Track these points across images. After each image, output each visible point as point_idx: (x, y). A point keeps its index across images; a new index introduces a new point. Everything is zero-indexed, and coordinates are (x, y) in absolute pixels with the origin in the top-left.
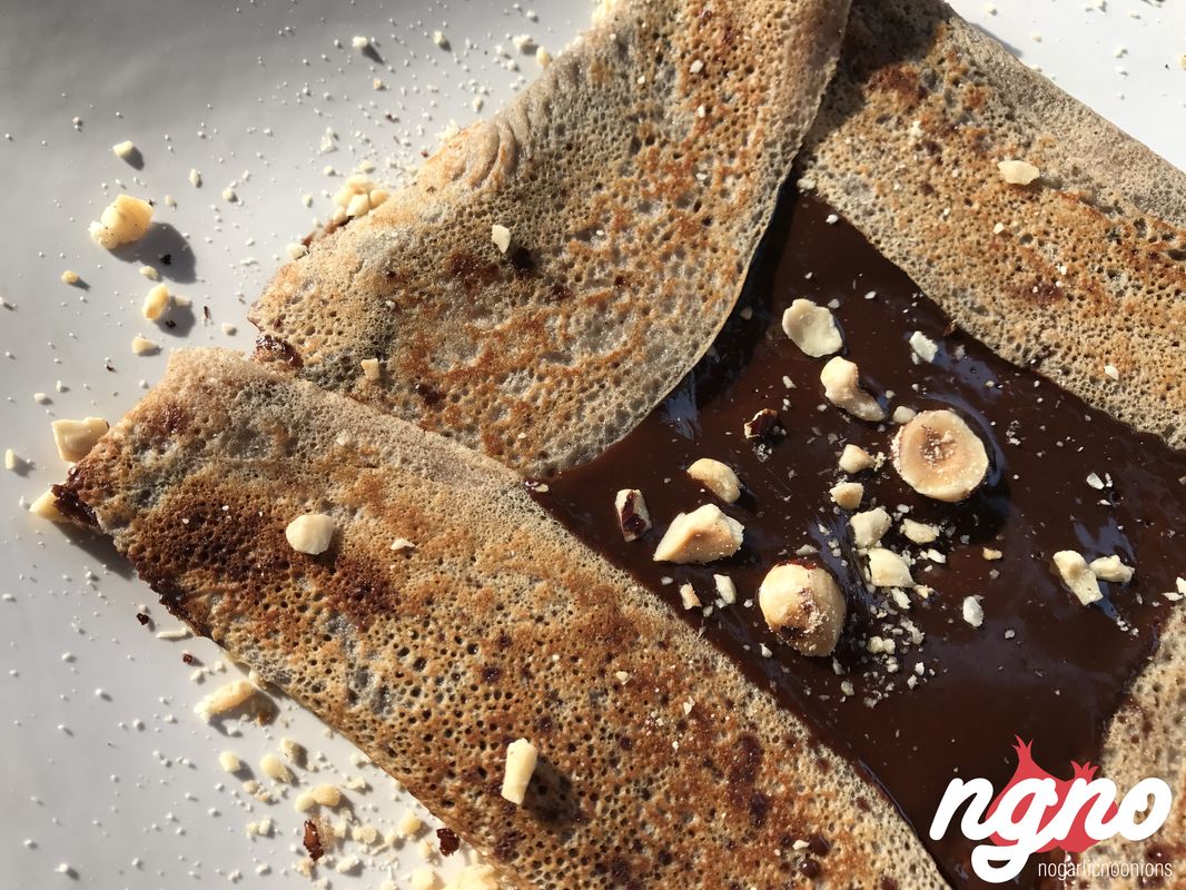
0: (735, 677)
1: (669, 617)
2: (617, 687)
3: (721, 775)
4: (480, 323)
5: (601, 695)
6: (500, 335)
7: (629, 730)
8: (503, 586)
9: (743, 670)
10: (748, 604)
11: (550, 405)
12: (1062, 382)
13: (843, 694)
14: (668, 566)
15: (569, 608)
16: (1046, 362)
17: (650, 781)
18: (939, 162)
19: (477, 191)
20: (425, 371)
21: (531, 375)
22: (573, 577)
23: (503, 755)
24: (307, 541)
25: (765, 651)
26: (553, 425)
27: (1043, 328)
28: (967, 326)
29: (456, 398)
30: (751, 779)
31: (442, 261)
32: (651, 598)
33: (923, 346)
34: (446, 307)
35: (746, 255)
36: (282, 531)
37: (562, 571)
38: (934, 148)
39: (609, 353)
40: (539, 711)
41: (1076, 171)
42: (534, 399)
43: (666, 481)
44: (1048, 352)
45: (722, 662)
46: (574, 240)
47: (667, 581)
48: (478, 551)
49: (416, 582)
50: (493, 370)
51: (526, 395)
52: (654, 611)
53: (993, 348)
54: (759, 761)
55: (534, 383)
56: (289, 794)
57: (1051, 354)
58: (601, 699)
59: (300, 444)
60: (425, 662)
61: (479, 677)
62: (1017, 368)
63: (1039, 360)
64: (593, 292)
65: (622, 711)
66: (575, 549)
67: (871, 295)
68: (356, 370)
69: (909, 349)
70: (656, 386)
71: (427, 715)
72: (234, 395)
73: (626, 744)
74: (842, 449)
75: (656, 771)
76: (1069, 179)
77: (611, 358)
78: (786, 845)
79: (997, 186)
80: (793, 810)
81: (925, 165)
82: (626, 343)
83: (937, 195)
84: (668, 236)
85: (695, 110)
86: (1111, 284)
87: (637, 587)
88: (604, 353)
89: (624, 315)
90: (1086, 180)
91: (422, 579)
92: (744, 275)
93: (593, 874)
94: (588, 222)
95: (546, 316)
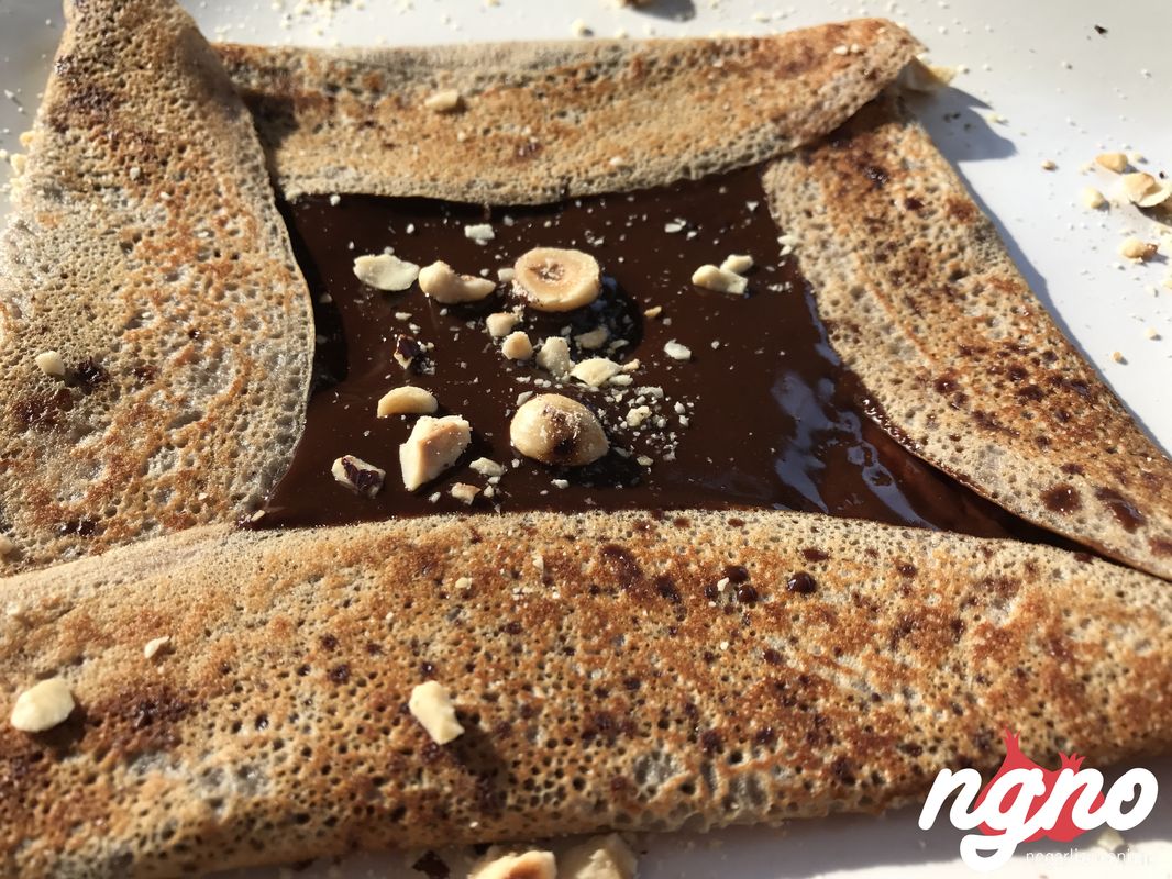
0: (556, 518)
1: (462, 520)
2: (467, 595)
3: (613, 591)
4: (85, 443)
5: (458, 612)
7: (506, 618)
9: (556, 510)
10: (515, 463)
11: (208, 461)
12: (594, 189)
13: (645, 467)
14: (425, 488)
15: (367, 575)
16: (571, 185)
17: (563, 639)
18: (381, 128)
20: (60, 512)
21: (171, 448)
22: (348, 552)
23: (412, 721)
24: (44, 713)
25: (560, 483)
26: (224, 472)
27: (548, 169)
28: (497, 200)
29: (111, 512)
32: (434, 519)
33: (479, 232)
34: (38, 453)
35: (287, 258)
36: (9, 729)
37: (335, 556)
38: (370, 124)
39: (230, 386)
40: (412, 665)
41: (480, 78)
42: (190, 463)
43: (366, 434)
44: (566, 179)
45: (535, 518)
46: (126, 332)
47: (435, 497)
48: (237, 599)
51: (178, 466)
52: (443, 525)
54: (632, 558)
55: (180, 452)
57: (570, 180)
58: (461, 616)
60: (266, 715)
61: (330, 684)
62: (556, 203)
63: (566, 188)
64: (175, 355)
65: (487, 609)
66: (333, 534)
67: (410, 228)
69: (471, 241)
70: (295, 384)
71: (307, 752)
73: (513, 629)
74: (485, 326)
75: (559, 628)
76: (481, 86)
77: (234, 389)
78: (713, 594)
79: (437, 118)
80: (693, 568)
81: (374, 137)
82: (238, 372)
83: (400, 146)
84: (209, 284)
85: (159, 201)
86: (568, 121)
87: (413, 521)
88: (225, 392)
89: (218, 354)
90: (491, 78)
91: (203, 660)
92: (298, 272)
93: (586, 746)
94: (128, 314)
95: (148, 398)
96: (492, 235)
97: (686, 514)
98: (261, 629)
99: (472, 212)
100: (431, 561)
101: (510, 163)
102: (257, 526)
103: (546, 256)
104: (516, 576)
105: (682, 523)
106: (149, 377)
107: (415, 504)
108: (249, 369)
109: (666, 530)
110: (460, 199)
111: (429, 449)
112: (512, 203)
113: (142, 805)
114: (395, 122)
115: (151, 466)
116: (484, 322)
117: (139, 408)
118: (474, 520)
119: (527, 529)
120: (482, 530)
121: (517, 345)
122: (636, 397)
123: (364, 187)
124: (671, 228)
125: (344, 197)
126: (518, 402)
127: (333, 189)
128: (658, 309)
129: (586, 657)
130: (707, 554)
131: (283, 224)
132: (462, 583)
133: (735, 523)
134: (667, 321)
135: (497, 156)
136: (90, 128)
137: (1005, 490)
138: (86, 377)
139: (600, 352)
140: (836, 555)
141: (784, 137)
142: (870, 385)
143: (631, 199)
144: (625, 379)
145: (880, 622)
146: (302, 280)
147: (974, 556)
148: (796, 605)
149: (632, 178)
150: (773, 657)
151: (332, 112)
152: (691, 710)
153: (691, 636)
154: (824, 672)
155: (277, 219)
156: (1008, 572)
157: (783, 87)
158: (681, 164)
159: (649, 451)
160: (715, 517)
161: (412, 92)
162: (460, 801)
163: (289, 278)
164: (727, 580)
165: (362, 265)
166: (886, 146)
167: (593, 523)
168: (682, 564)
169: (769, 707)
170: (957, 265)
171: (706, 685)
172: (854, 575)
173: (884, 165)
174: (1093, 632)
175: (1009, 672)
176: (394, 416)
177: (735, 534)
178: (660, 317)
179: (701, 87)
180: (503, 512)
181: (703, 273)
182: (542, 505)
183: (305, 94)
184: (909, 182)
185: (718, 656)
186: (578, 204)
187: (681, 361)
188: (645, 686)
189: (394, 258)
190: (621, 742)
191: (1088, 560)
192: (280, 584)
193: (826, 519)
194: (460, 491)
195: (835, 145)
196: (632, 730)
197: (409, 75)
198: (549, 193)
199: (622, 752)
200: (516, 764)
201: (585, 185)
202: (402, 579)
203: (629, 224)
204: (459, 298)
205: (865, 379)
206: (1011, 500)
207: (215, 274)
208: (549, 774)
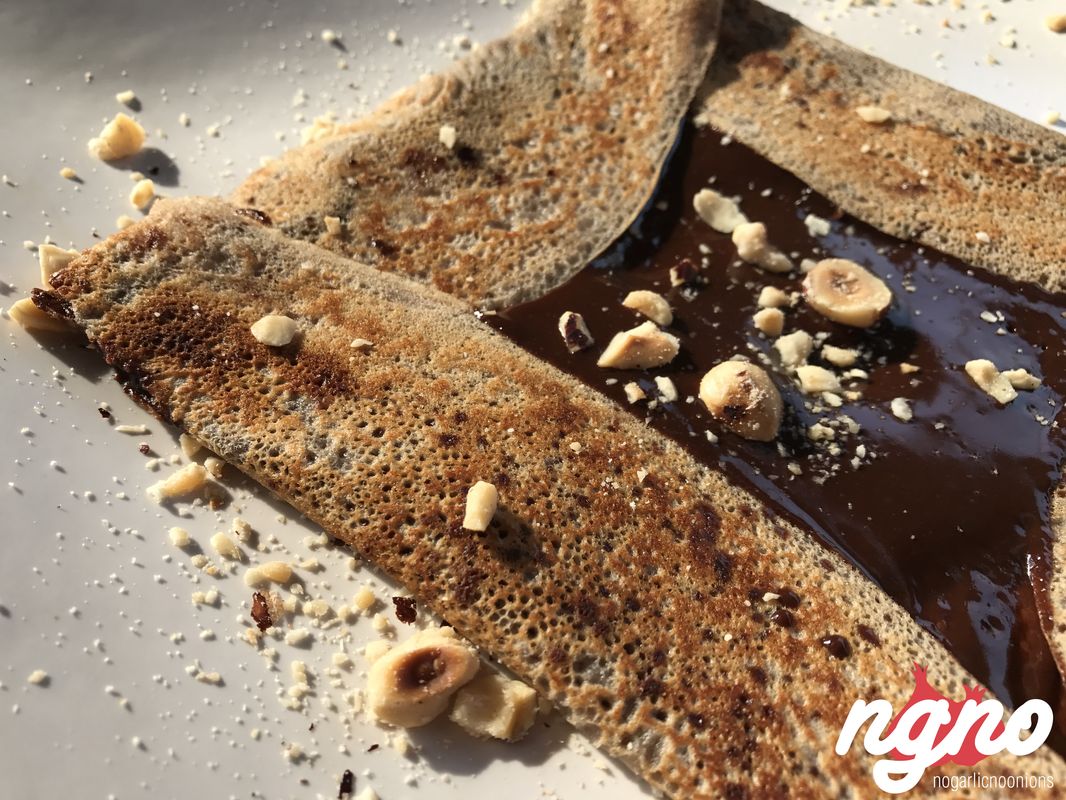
0: (685, 457)
1: (616, 409)
2: (571, 456)
3: (680, 536)
4: (430, 200)
5: (557, 462)
6: (449, 208)
7: (586, 491)
8: (458, 378)
9: (691, 452)
10: (690, 400)
11: (493, 259)
12: (943, 248)
13: (790, 473)
14: (611, 371)
15: (521, 396)
16: (925, 234)
17: (611, 536)
18: (808, 110)
19: (427, 108)
20: (382, 231)
21: (476, 236)
22: (523, 374)
23: (463, 500)
24: (270, 334)
25: (710, 436)
26: (497, 273)
27: (916, 211)
28: (852, 211)
29: (409, 252)
30: (712, 539)
31: (396, 155)
32: (598, 394)
33: (816, 225)
34: (399, 187)
35: (658, 161)
36: (247, 330)
37: (513, 370)
38: (803, 103)
39: (545, 222)
40: (496, 470)
41: (919, 113)
42: (480, 254)
43: (604, 309)
44: (925, 227)
45: (670, 446)
46: (510, 147)
47: (611, 381)
48: (432, 353)
49: (374, 373)
50: (441, 233)
51: (472, 251)
52: (600, 403)
53: (877, 226)
54: (718, 526)
55: (480, 242)
56: (237, 571)
57: (928, 229)
58: (556, 466)
59: (267, 267)
60: (383, 432)
61: (437, 441)
62: (900, 241)
63: (919, 234)
64: (528, 180)
65: (577, 475)
66: (524, 357)
67: (767, 193)
68: (319, 228)
69: (805, 228)
70: (589, 248)
71: (386, 469)
72: (210, 226)
73: (583, 502)
74: (760, 292)
75: (616, 528)
76: (915, 119)
77: (546, 226)
78: (756, 596)
79: (859, 125)
80: (759, 568)
81: (798, 113)
82: (558, 217)
83: (810, 130)
85: (604, 75)
86: (968, 183)
87: (582, 386)
88: (540, 222)
89: (556, 196)
90: (929, 117)
91: (380, 372)
92: (656, 175)
93: (560, 613)
95: (489, 196)
96: (825, 232)
97: (793, 529)
98: (429, 380)
99: (822, 205)
100: (569, 418)
101: (888, 189)
102: (485, 319)
103: (853, 270)
104: (618, 471)
105: (781, 533)
106: (500, 183)
107: (594, 377)
108: (567, 219)
109: (763, 527)
110: (823, 192)
112: (863, 219)
113: (279, 424)
114: (822, 111)
115: (456, 240)
116: (761, 289)
117: (480, 198)
118: (623, 414)
119: (657, 449)
120: (624, 425)
121: (769, 319)
122: (833, 419)
123: (756, 144)
124: (988, 316)
125: (734, 142)
126: (731, 358)
127: (731, 132)
128: (914, 369)
129: (617, 560)
130: (781, 567)
131: (675, 137)
132: (575, 446)
133: (826, 564)
134: (914, 382)
135: (882, 178)
139: (838, 370)
140: (886, 649)
143: (971, 272)
144: (835, 401)
146: (654, 182)
148: (816, 657)
149: (985, 257)
150: (760, 676)
151: (779, 80)
152: (660, 657)
153: (711, 610)
154: (792, 718)
159: (805, 465)
160: (814, 549)
163: (647, 175)
164: (777, 596)
165: (704, 196)
167: (709, 481)
168: (753, 559)
169: (722, 704)
171: (688, 649)
172: (889, 671)
176: (633, 310)
177: (816, 572)
178: (912, 375)
180: (651, 424)
181: (979, 365)
185: (716, 640)
186: (920, 251)
187: (897, 418)
188: (643, 613)
189: (736, 206)
190: (588, 631)
192: (463, 362)
194: (633, 392)
196: (604, 632)
198: (900, 229)
199: (582, 638)
200: (503, 583)
204: (758, 261)
207: (599, 143)
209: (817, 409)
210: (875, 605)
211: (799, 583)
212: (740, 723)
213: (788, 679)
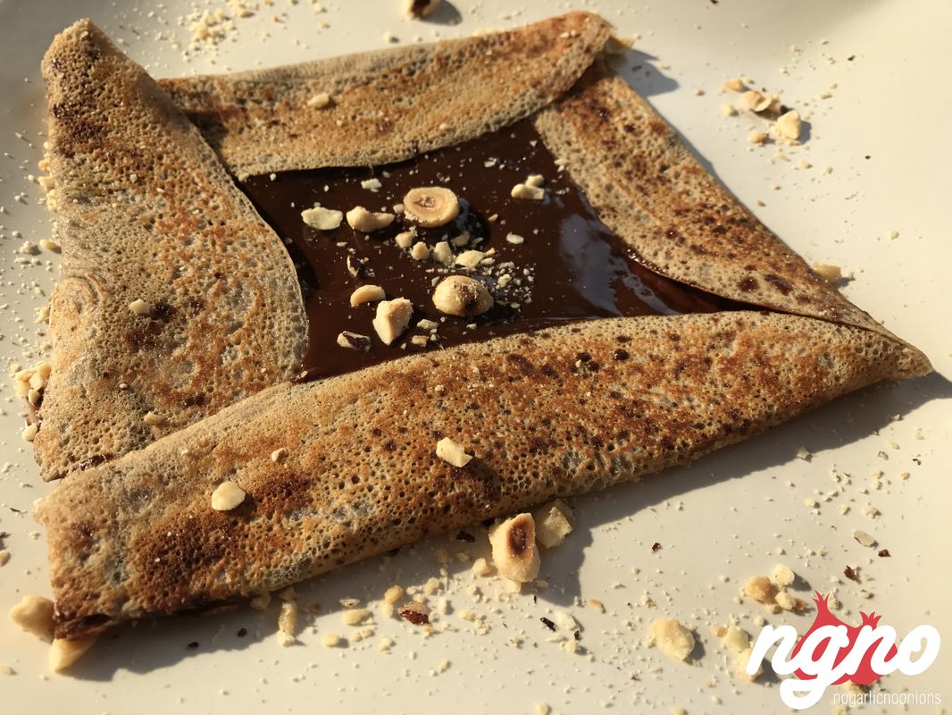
0: (476, 346)
1: (423, 356)
2: (442, 394)
3: (520, 378)
4: (177, 352)
6: (194, 347)
7: (468, 402)
9: (474, 341)
10: (443, 320)
11: (258, 349)
12: (434, 146)
13: (516, 309)
14: (396, 342)
15: (383, 394)
16: (419, 145)
18: (284, 125)
20: (179, 395)
21: (231, 346)
22: (367, 384)
25: (472, 326)
26: (270, 354)
28: (376, 162)
29: (210, 390)
30: (530, 366)
31: (123, 346)
32: (408, 358)
33: (371, 184)
34: (151, 363)
35: (257, 219)
36: (213, 512)
37: (360, 387)
39: (254, 304)
40: (428, 434)
41: (338, 82)
42: (247, 353)
43: (350, 317)
44: (414, 142)
45: (464, 347)
46: (174, 281)
47: (404, 346)
48: (313, 421)
49: (305, 459)
50: (211, 365)
52: (415, 361)
53: (395, 161)
54: (525, 359)
55: (238, 347)
57: (417, 142)
58: (443, 405)
60: (357, 476)
62: (414, 159)
63: (416, 147)
64: (212, 291)
65: (456, 399)
67: (326, 188)
68: (145, 428)
69: (368, 191)
71: (388, 488)
73: (474, 406)
74: (395, 242)
75: (499, 402)
76: (340, 87)
77: (257, 304)
78: (574, 370)
79: (318, 113)
80: (559, 358)
81: (281, 131)
82: (255, 294)
83: (301, 135)
84: (214, 244)
85: (157, 194)
86: (404, 104)
87: (397, 361)
88: (252, 307)
89: (239, 286)
90: (346, 81)
91: (307, 456)
92: (267, 226)
93: (534, 456)
94: (170, 270)
95: (206, 319)
96: (380, 185)
97: (547, 330)
98: (334, 433)
99: (363, 172)
100: (415, 380)
101: (376, 137)
102: (305, 380)
103: (420, 193)
104: (465, 380)
105: (546, 336)
106: (201, 306)
107: (393, 351)
108: (261, 291)
109: (538, 341)
110: (353, 165)
111: (393, 319)
112: (386, 163)
113: (305, 534)
114: (291, 119)
115: (224, 358)
116: (394, 240)
117: (203, 325)
118: (430, 354)
119: (463, 355)
120: (436, 359)
121: (421, 250)
122: (500, 270)
123: (290, 165)
124: (489, 164)
125: (278, 174)
126: (433, 284)
127: (270, 170)
128: (495, 216)
129: (518, 413)
130: (565, 349)
131: (245, 197)
132: (438, 388)
133: (575, 331)
134: (503, 222)
135: (367, 133)
136: (91, 152)
137: (717, 285)
138: (162, 312)
139: (468, 247)
140: (634, 337)
141: (542, 96)
142: (629, 241)
143: (458, 149)
144: (489, 261)
145: (667, 367)
146: (272, 231)
147: (709, 323)
148: (620, 367)
149: (456, 136)
150: (615, 395)
151: (247, 118)
152: (581, 429)
153: (569, 392)
154: (644, 398)
155: (241, 195)
156: (728, 328)
157: (533, 63)
158: (484, 123)
159: (516, 300)
160: (563, 329)
161: (295, 97)
162: (477, 496)
163: (265, 232)
164: (580, 361)
165: (306, 215)
166: (605, 94)
167: (497, 345)
168: (553, 357)
169: (621, 420)
170: (662, 162)
171: (584, 415)
172: (647, 345)
173: (606, 106)
174: (777, 350)
175: (739, 379)
176: (362, 305)
177: (577, 336)
178: (498, 220)
179: (482, 70)
180: (445, 347)
181: (517, 190)
182: (466, 340)
183: (224, 108)
184: (623, 115)
185: (587, 400)
186: (427, 157)
187: (519, 244)
188: (553, 422)
189: (323, 209)
190: (550, 450)
191: (767, 314)
192: (334, 408)
193: (624, 319)
194: (416, 340)
195: (574, 97)
196: (554, 444)
197: (290, 86)
198: (407, 153)
199: (553, 455)
200: (501, 471)
201: (428, 144)
202: (403, 393)
203: (462, 166)
204: (375, 227)
205: (625, 238)
206: (722, 290)
207: (215, 236)
208: (520, 473)
209: (490, 272)
210: (609, 326)
211: (578, 348)
212: (635, 419)
213: (624, 385)
